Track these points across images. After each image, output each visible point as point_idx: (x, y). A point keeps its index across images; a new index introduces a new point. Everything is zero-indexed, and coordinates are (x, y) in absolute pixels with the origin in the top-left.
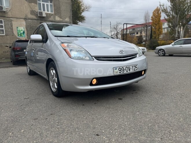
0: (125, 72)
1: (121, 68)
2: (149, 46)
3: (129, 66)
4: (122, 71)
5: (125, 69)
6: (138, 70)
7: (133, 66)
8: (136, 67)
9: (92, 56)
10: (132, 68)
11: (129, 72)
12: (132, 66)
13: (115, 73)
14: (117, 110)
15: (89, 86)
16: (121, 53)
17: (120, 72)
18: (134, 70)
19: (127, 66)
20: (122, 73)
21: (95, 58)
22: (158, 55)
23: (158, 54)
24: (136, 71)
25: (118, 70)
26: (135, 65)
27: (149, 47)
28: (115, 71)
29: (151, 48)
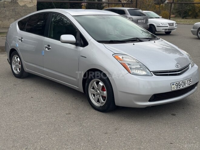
0: (181, 87)
1: (178, 83)
2: (176, 9)
3: (185, 81)
4: (178, 86)
5: (181, 84)
6: (192, 84)
8: (191, 80)
9: (151, 71)
10: (187, 82)
11: (184, 87)
13: (172, 88)
14: (175, 125)
15: (148, 102)
16: (177, 66)
17: (177, 87)
18: (189, 84)
19: (183, 81)
20: (178, 88)
21: (153, 73)
22: (197, 37)
23: (197, 35)
24: (191, 85)
25: (175, 86)
26: (189, 79)
27: (177, 12)
28: (173, 86)
29: (180, 14)
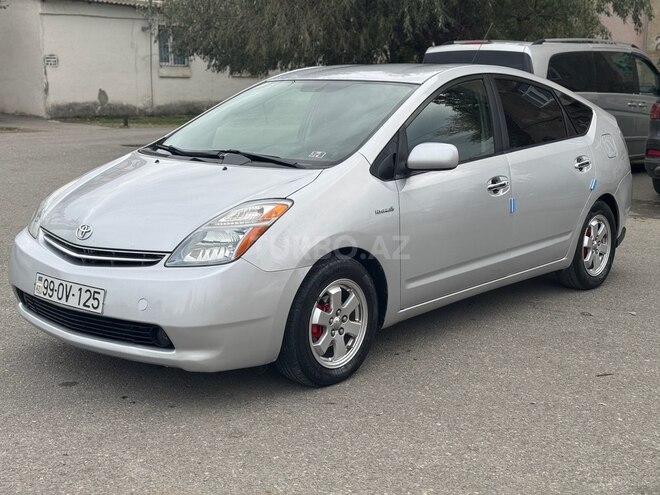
0: (54, 299)
1: (50, 280)
3: (69, 285)
4: (49, 291)
5: (56, 288)
7: (84, 289)
8: (96, 296)
10: (77, 294)
12: (80, 289)
17: (45, 291)
18: (85, 306)
19: (64, 283)
25: (42, 284)
26: (93, 291)
